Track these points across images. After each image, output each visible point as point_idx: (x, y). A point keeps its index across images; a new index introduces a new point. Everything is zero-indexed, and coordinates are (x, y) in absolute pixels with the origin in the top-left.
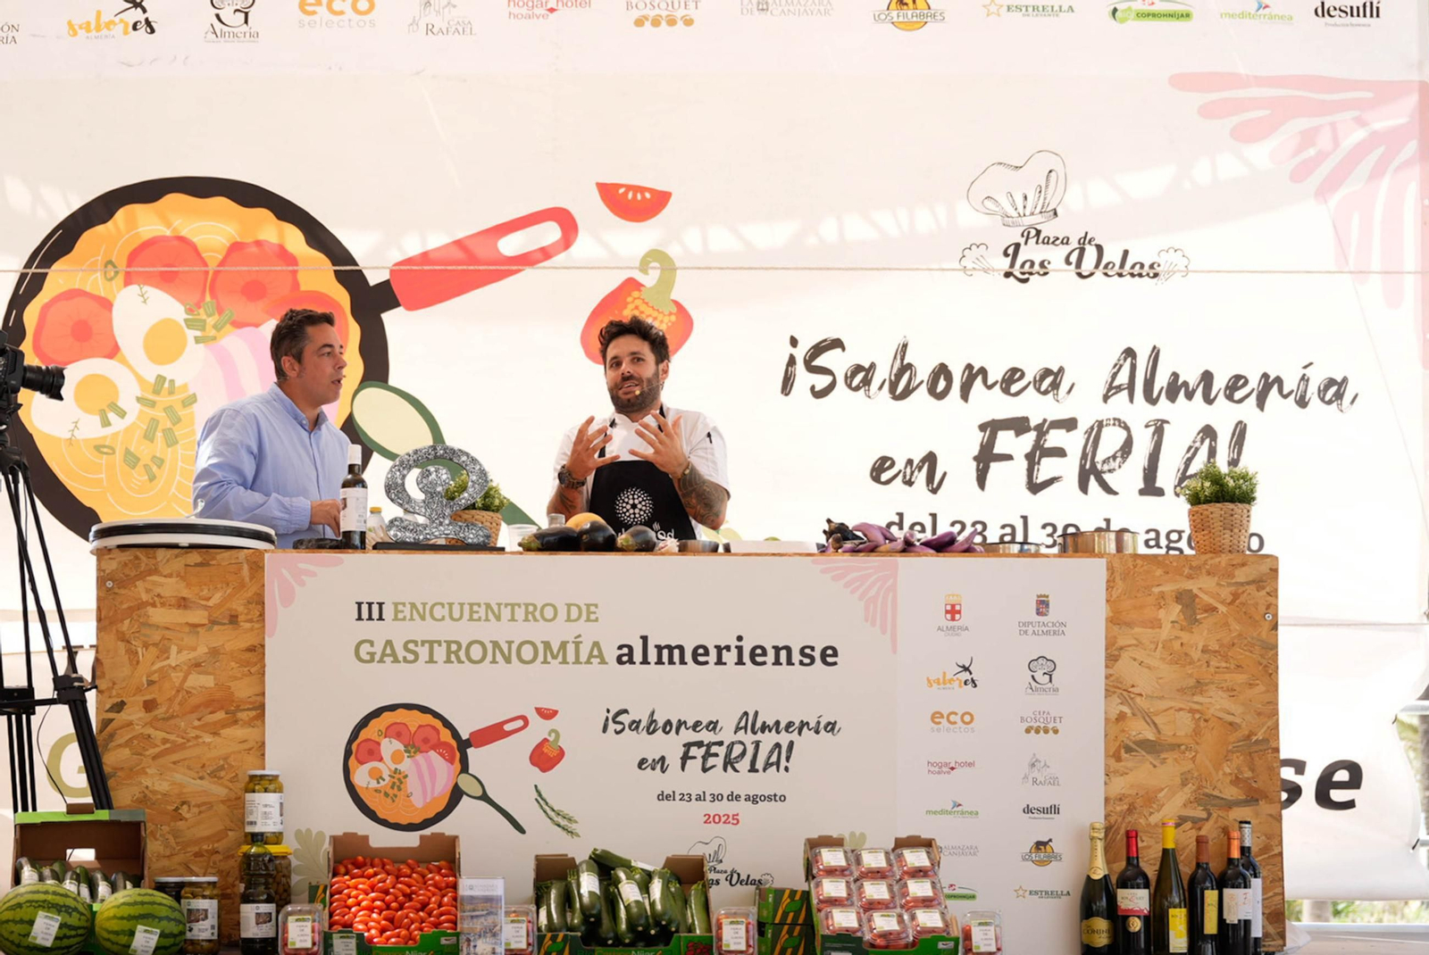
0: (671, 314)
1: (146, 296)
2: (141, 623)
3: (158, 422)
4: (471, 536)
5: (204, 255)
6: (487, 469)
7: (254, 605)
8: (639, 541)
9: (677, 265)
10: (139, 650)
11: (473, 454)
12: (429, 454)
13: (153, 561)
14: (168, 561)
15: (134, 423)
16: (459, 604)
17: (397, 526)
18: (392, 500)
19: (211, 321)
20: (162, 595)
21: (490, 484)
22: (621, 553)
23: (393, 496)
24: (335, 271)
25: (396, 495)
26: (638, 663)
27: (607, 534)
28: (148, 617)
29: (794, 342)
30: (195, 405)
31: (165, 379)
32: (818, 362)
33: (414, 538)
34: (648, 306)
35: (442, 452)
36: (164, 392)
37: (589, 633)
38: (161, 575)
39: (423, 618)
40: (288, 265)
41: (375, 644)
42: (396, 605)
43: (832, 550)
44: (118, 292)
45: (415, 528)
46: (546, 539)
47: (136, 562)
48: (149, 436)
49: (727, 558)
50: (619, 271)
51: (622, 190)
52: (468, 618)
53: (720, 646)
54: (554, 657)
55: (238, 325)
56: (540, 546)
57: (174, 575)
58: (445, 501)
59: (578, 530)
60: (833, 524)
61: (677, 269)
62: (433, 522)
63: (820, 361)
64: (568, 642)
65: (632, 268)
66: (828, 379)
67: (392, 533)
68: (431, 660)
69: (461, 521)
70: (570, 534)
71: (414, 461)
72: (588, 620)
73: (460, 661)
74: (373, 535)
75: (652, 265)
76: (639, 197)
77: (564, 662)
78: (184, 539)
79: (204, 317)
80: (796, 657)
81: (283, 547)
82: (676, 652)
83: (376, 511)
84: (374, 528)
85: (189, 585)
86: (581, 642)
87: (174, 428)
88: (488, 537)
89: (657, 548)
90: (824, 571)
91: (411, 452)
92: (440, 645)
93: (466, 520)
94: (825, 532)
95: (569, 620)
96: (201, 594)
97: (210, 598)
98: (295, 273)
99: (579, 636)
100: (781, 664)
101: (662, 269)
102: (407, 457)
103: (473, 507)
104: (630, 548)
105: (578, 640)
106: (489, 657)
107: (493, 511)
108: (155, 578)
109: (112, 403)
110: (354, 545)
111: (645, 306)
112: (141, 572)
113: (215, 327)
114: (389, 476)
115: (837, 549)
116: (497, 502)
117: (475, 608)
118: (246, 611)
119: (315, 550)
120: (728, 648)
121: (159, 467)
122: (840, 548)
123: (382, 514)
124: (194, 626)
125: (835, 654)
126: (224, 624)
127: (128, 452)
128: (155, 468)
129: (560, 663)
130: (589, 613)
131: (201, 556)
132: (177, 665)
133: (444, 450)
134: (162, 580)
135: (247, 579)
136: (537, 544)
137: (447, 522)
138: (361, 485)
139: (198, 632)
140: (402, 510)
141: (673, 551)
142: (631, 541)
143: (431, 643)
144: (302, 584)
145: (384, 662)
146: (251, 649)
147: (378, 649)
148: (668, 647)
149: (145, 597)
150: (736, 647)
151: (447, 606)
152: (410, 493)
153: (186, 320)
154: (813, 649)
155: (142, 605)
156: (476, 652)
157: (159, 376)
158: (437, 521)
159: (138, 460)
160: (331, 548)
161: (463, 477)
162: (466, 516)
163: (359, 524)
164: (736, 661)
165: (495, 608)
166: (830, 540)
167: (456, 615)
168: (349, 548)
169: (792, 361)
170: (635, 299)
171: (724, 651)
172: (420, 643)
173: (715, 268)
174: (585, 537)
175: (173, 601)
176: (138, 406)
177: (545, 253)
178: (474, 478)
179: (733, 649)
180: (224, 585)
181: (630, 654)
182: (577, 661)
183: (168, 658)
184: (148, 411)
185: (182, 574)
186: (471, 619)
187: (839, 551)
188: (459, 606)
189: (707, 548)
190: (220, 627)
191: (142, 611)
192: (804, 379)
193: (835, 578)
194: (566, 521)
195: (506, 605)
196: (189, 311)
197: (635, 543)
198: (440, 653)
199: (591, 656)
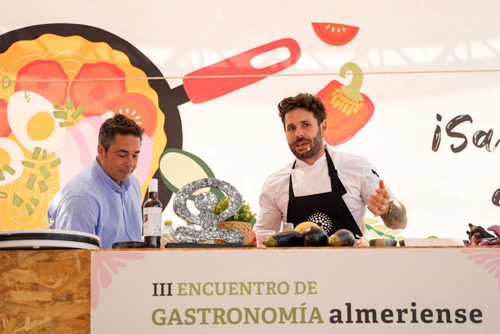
0: (360, 102)
1: (29, 98)
2: (5, 302)
3: (35, 177)
4: (231, 238)
5: (66, 72)
6: (241, 194)
7: (83, 287)
8: (343, 239)
9: (363, 72)
10: (4, 320)
11: (232, 183)
12: (203, 184)
13: (15, 259)
14: (25, 258)
15: (20, 178)
16: (223, 283)
17: (182, 232)
18: (178, 215)
19: (70, 113)
20: (21, 281)
21: (243, 204)
22: (331, 247)
23: (179, 212)
24: (149, 80)
25: (180, 212)
26: (344, 322)
27: (321, 235)
28: (11, 297)
29: (439, 118)
30: (59, 166)
31: (40, 149)
32: (454, 130)
33: (193, 240)
34: (346, 98)
35: (211, 183)
36: (40, 157)
37: (311, 302)
38: (20, 268)
39: (198, 293)
40: (119, 77)
41: (166, 312)
42: (180, 284)
43: (474, 244)
44: (11, 95)
45: (194, 233)
46: (281, 239)
47: (4, 260)
48: (29, 186)
49: (403, 250)
50: (327, 76)
51: (328, 27)
52: (229, 293)
53: (400, 310)
54: (288, 319)
55: (87, 115)
56: (277, 244)
57: (30, 268)
58: (213, 215)
59: (302, 233)
60: (473, 227)
61: (364, 74)
62: (206, 229)
63: (456, 129)
64: (297, 308)
65: (335, 74)
66: (462, 141)
67: (178, 237)
68: (204, 322)
69: (224, 228)
70: (297, 236)
71: (193, 189)
72: (310, 293)
73: (223, 322)
74: (166, 239)
75: (348, 72)
76: (339, 30)
77: (294, 322)
78: (36, 243)
79: (66, 110)
80: (453, 317)
81: (104, 248)
82: (371, 314)
83: (168, 224)
84: (166, 234)
85: (39, 275)
86: (306, 308)
87: (46, 181)
88: (242, 238)
89: (355, 244)
90: (469, 258)
91: (191, 183)
92: (210, 312)
93: (227, 228)
94: (468, 232)
95: (297, 293)
96: (48, 281)
97: (54, 283)
98: (123, 82)
99: (304, 304)
100: (443, 322)
101: (354, 74)
102: (188, 186)
103: (232, 219)
104: (337, 244)
105: (304, 306)
106: (244, 319)
107: (245, 221)
108: (16, 271)
109: (6, 165)
110: (152, 245)
111: (344, 97)
112: (7, 267)
113: (73, 116)
114: (176, 199)
115: (477, 243)
116: (248, 216)
117: (234, 286)
118: (78, 292)
119: (126, 249)
120: (406, 311)
121: (36, 205)
122: (480, 242)
123: (172, 225)
124: (42, 303)
125: (480, 315)
126: (63, 301)
127: (15, 196)
128: (33, 206)
129: (292, 323)
130: (310, 288)
131: (48, 255)
132: (30, 330)
133: (213, 181)
134: (21, 271)
135: (79, 270)
136: (275, 242)
137: (215, 229)
138: (157, 206)
139: (45, 307)
140: (186, 222)
141: (366, 246)
142: (338, 240)
143: (204, 310)
144: (116, 272)
145: (172, 324)
146: (81, 318)
147: (168, 315)
148: (365, 311)
149: (8, 284)
150: (412, 310)
151: (214, 285)
152: (190, 210)
153: (54, 113)
154: (464, 311)
155: (7, 289)
156: (234, 316)
157: (36, 148)
158: (208, 229)
159: (22, 201)
160: (138, 247)
161: (225, 200)
162: (227, 225)
163: (156, 231)
164: (412, 320)
165: (247, 286)
166: (473, 237)
167: (221, 290)
168: (149, 247)
169: (438, 130)
170: (337, 93)
171: (403, 313)
172: (196, 311)
173: (387, 73)
174: (307, 237)
175: (28, 286)
176: (23, 167)
177: (280, 67)
178: (233, 200)
179: (409, 311)
180: (64, 274)
181: (339, 316)
182: (303, 321)
183: (23, 325)
184: (28, 170)
185: (35, 267)
186: (231, 293)
187: (479, 244)
188: (223, 285)
189: (389, 244)
190: (60, 303)
191: (7, 293)
192: (446, 141)
193: (478, 263)
194: (295, 227)
195: (255, 284)
196: (57, 107)
197: (340, 241)
198: (210, 317)
199: (312, 317)
